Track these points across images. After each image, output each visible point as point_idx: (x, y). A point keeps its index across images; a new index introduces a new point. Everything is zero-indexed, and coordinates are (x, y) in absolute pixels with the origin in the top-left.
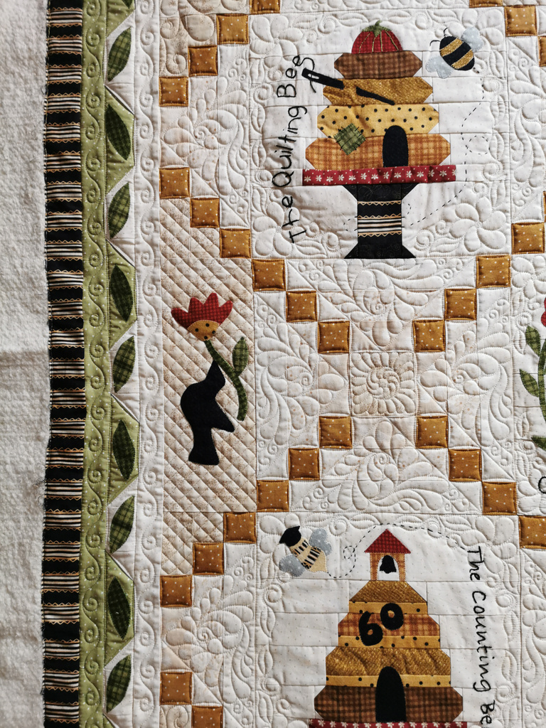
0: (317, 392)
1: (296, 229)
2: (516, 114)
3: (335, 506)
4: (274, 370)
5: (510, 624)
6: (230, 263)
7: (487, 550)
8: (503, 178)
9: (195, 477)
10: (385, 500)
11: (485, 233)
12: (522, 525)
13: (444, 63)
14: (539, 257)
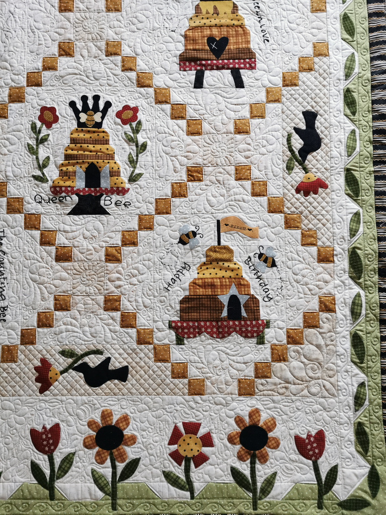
2: (31, 20)
5: (17, 267)
7: (7, 231)
8: (23, 51)
11: (13, 76)
12: (25, 219)
14: (39, 88)
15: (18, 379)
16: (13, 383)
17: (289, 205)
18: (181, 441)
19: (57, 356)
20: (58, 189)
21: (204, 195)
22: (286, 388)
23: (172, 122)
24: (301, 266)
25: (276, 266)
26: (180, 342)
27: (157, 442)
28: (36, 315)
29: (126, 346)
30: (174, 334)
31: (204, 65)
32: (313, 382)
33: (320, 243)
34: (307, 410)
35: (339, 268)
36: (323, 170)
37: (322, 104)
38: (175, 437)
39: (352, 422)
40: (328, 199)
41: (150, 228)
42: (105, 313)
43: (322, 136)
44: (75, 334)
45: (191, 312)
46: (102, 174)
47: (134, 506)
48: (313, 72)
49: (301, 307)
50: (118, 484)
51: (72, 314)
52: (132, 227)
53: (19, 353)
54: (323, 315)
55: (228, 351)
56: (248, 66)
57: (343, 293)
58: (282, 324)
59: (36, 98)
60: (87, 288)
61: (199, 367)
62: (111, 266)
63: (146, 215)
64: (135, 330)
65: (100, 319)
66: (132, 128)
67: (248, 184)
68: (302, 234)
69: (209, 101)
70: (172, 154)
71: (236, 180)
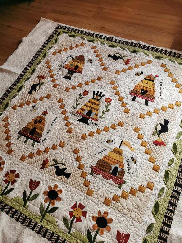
0: (49, 91)
1: (59, 72)
2: (94, 69)
3: (42, 105)
4: (46, 87)
5: (55, 129)
6: (48, 73)
7: (58, 118)
8: (88, 76)
9: (27, 95)
10: (49, 107)
11: (82, 80)
12: (65, 117)
13: (88, 61)
14: (87, 86)
15: (37, 161)
16: (35, 162)
17: (149, 146)
18: (75, 209)
19: (52, 160)
20: (78, 112)
21: (121, 131)
22: (122, 210)
23: (120, 107)
24: (145, 168)
25: (136, 164)
26: (91, 174)
27: (67, 205)
28: (53, 145)
29: (74, 167)
30: (91, 170)
31: (137, 96)
32: (134, 213)
33: (155, 163)
34: (127, 223)
35: (160, 175)
36: (166, 139)
37: (172, 119)
38: (74, 207)
39: (143, 238)
40: (164, 150)
41: (99, 134)
42: (73, 153)
43: (169, 129)
44: (60, 156)
45: (100, 166)
46: (92, 113)
47: (48, 225)
48: (173, 109)
49: (140, 182)
50: (47, 213)
51: (63, 149)
52: (94, 131)
53: (42, 154)
54: (147, 190)
55: (106, 185)
56: (151, 100)
57: (158, 185)
58: (130, 185)
59: (85, 88)
60: (71, 143)
61: (94, 186)
62: (82, 140)
63: (100, 129)
64: (79, 163)
65: (70, 155)
66: (108, 104)
67: (137, 134)
68: (150, 157)
69: (134, 105)
70: (116, 116)
71: (133, 131)
